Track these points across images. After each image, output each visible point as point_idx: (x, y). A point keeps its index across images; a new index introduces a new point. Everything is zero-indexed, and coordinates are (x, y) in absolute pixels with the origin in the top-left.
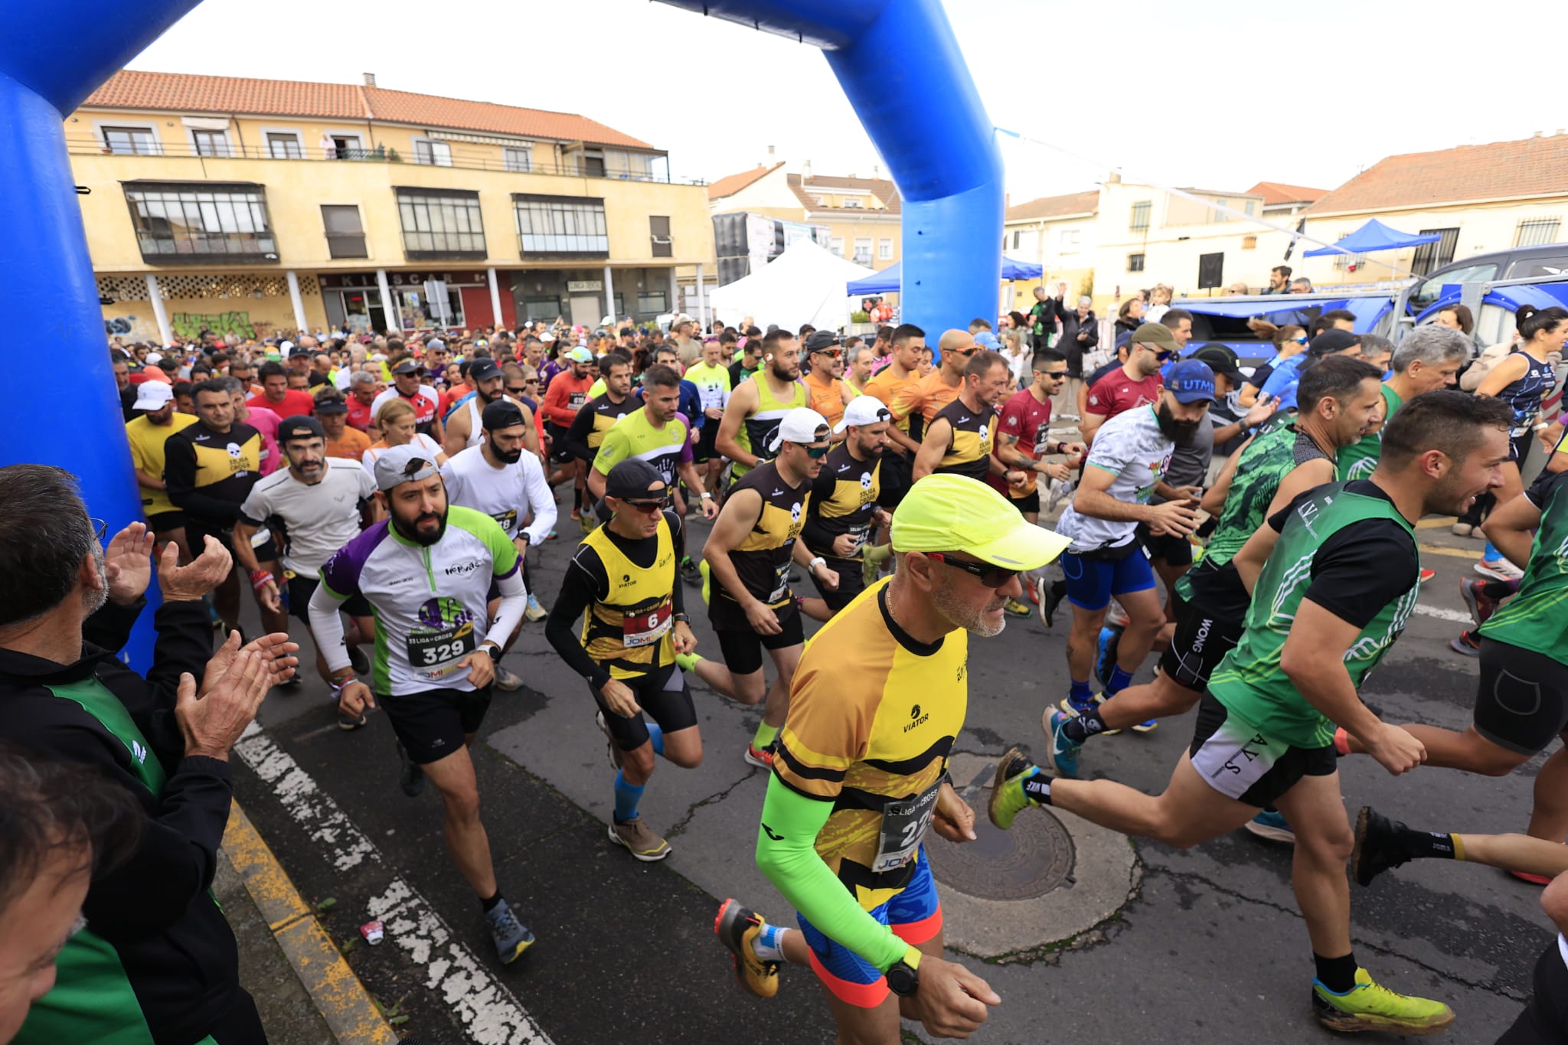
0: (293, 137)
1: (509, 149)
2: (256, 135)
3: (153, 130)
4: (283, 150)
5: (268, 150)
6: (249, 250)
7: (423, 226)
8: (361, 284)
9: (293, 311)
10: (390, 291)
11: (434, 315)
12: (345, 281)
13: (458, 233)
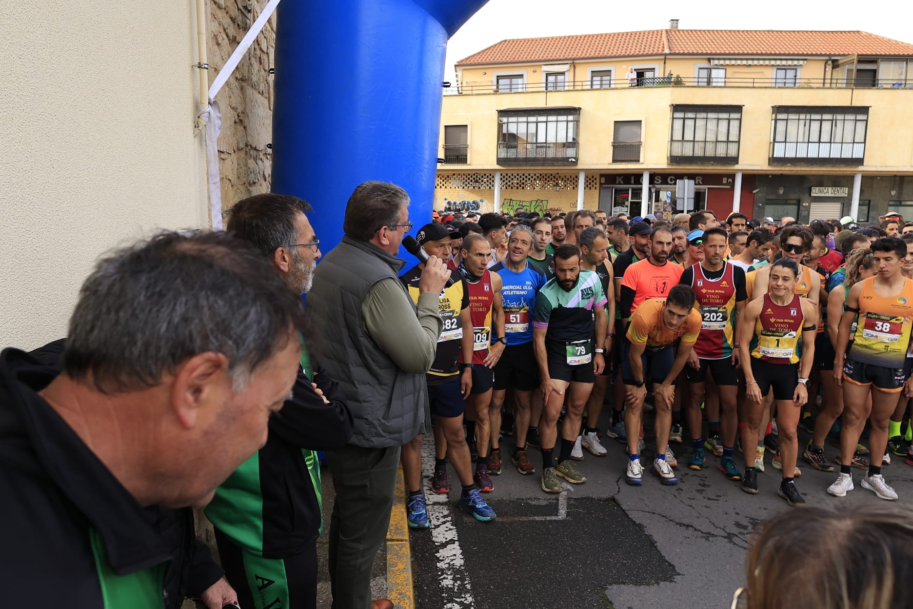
0: (608, 72)
1: (779, 68)
2: (584, 73)
3: (524, 76)
4: (599, 83)
5: (589, 83)
6: (559, 156)
7: (689, 136)
8: (630, 184)
9: (577, 201)
10: (650, 189)
11: (679, 208)
12: (618, 180)
13: (717, 141)
